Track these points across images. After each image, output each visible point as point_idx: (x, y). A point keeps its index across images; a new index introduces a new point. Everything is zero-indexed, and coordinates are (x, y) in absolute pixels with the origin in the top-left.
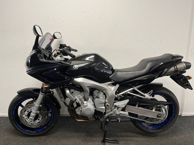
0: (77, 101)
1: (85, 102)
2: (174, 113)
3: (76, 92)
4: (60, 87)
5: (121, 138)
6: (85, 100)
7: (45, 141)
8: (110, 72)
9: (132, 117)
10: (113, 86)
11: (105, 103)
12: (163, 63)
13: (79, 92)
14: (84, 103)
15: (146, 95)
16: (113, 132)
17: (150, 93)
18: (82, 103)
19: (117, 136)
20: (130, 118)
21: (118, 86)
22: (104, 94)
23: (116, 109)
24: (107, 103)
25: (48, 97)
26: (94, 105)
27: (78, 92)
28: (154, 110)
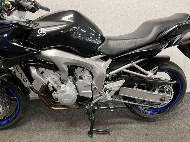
0: (50, 84)
1: (63, 86)
2: (180, 93)
3: (48, 72)
4: (20, 65)
5: (112, 126)
6: (63, 83)
7: (11, 137)
8: (98, 42)
9: (127, 102)
10: (103, 62)
11: (92, 85)
12: (177, 26)
13: (53, 71)
14: (61, 87)
15: (148, 72)
16: (102, 119)
17: (154, 71)
18: (58, 87)
19: (107, 124)
20: (125, 103)
21: (110, 61)
22: (91, 73)
23: (107, 93)
24: (95, 86)
25: (6, 80)
26: (77, 89)
27: (51, 72)
28: (156, 92)
